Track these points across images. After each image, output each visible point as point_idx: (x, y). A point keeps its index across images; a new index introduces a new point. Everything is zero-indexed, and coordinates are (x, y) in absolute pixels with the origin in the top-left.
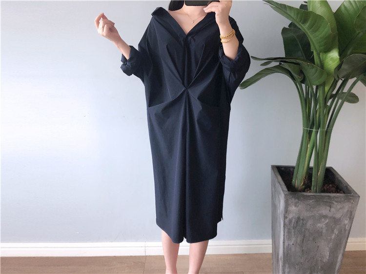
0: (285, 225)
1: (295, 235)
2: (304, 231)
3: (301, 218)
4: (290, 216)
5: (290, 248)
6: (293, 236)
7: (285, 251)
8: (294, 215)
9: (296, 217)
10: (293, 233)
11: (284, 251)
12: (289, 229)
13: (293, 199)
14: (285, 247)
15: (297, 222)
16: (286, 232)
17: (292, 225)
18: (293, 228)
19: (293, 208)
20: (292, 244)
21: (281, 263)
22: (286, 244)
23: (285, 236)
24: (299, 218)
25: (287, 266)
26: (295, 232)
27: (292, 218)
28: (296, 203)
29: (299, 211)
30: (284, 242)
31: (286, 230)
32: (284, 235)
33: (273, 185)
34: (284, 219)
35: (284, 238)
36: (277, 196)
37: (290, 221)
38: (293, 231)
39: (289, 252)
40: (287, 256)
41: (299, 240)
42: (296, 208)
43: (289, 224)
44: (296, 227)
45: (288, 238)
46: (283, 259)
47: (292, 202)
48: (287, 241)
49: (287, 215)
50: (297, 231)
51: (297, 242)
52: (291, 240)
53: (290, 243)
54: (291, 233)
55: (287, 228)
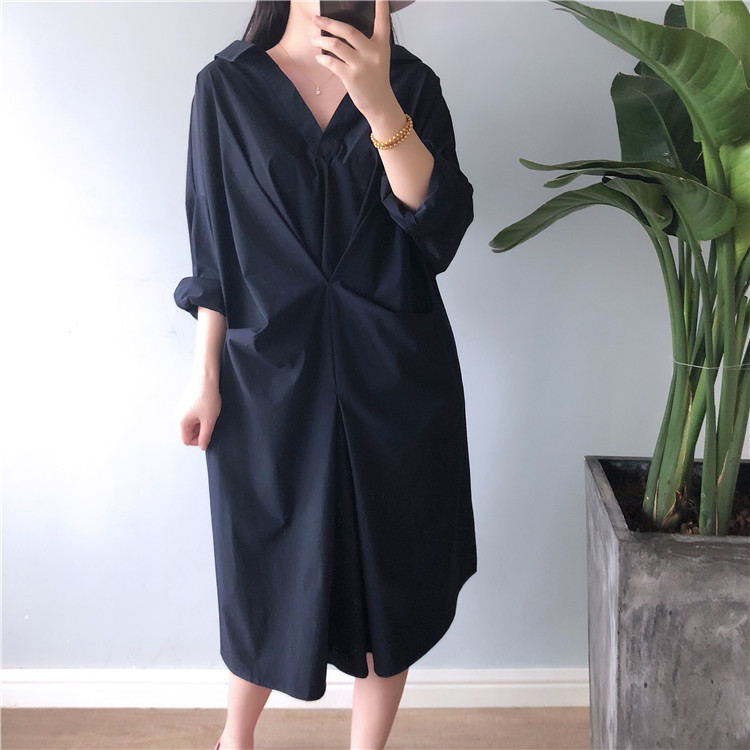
0: (621, 628)
1: (649, 657)
2: (678, 647)
3: (669, 608)
4: (637, 603)
5: (639, 696)
6: (645, 661)
7: (623, 704)
8: (648, 599)
9: (655, 606)
10: (644, 652)
11: (619, 704)
12: (633, 641)
13: (645, 555)
15: (656, 621)
16: (624, 648)
17: (643, 630)
18: (646, 637)
19: (643, 580)
20: (643, 682)
21: (612, 740)
22: (626, 685)
23: (623, 659)
24: (661, 610)
26: (649, 650)
27: (641, 609)
28: (652, 565)
29: (661, 588)
30: (619, 679)
31: (625, 643)
32: (619, 658)
33: (591, 512)
34: (619, 612)
35: (619, 667)
36: (600, 546)
37: (637, 618)
38: (644, 646)
39: (635, 707)
40: (629, 717)
41: (661, 673)
42: (653, 580)
43: (634, 627)
44: (654, 634)
45: (632, 669)
46: (616, 729)
47: (641, 563)
48: (627, 677)
49: (626, 601)
50: (655, 645)
51: (656, 679)
52: (639, 672)
53: (637, 683)
54: (639, 651)
55: (628, 638)
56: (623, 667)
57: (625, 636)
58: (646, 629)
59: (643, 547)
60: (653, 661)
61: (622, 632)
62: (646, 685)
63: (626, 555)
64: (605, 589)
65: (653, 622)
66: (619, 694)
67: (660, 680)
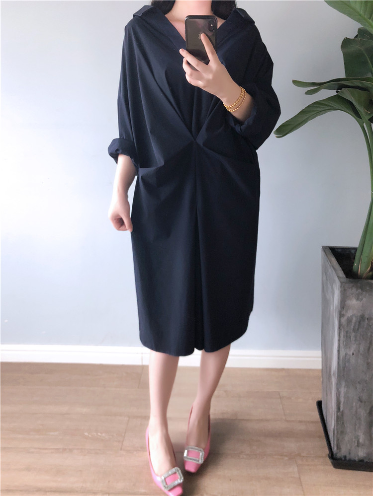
0: (340, 326)
1: (355, 340)
2: (371, 335)
3: (367, 316)
4: (349, 314)
5: (349, 359)
6: (353, 342)
7: (341, 363)
8: (355, 312)
9: (359, 315)
10: (352, 338)
11: (339, 362)
12: (347, 332)
13: (354, 290)
14: (341, 358)
15: (359, 322)
16: (342, 336)
17: (352, 327)
18: (354, 330)
19: (353, 302)
20: (351, 353)
21: (334, 380)
22: (343, 353)
23: (341, 342)
24: (362, 318)
25: (343, 384)
26: (356, 337)
27: (352, 317)
28: (358, 295)
29: (363, 307)
30: (339, 351)
31: (342, 333)
32: (339, 340)
33: (325, 272)
34: (340, 317)
35: (339, 345)
36: (329, 286)
37: (349, 321)
38: (353, 334)
39: (347, 364)
40: (344, 370)
41: (362, 349)
42: (359, 302)
43: (348, 325)
44: (358, 329)
45: (346, 345)
46: (336, 375)
47: (352, 294)
48: (343, 350)
49: (344, 312)
50: (359, 335)
51: (359, 351)
52: (349, 348)
53: (348, 353)
54: (350, 337)
55: (344, 330)
56: (341, 345)
57: (343, 330)
58: (354, 326)
59: (353, 286)
60: (357, 342)
61: (341, 328)
62: (353, 354)
63: (344, 290)
64: (332, 308)
65: (358, 323)
66: (339, 358)
67: (361, 352)
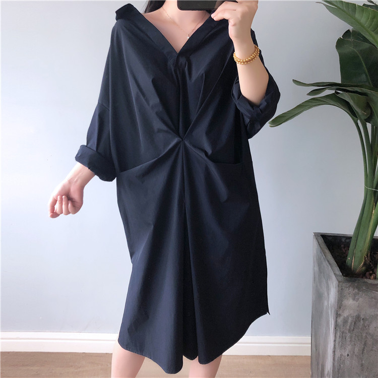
0: (336, 325)
1: (351, 341)
2: (366, 337)
3: (362, 317)
4: (346, 314)
5: (344, 360)
6: (348, 343)
7: (336, 364)
8: (351, 312)
9: (355, 315)
10: (348, 339)
11: (334, 364)
12: (343, 333)
13: (351, 289)
15: (355, 323)
16: (338, 336)
17: (348, 327)
18: (349, 331)
19: (350, 302)
22: (338, 354)
23: (337, 342)
24: (358, 318)
26: (351, 337)
27: (348, 317)
28: (355, 295)
29: (358, 306)
30: (334, 352)
31: (338, 334)
32: (335, 341)
34: (336, 317)
35: (335, 345)
37: (345, 321)
38: (348, 335)
39: (342, 366)
40: (338, 372)
41: (356, 350)
42: (355, 302)
43: (344, 326)
44: (353, 330)
45: (341, 347)
47: (349, 294)
48: (338, 350)
49: (340, 312)
50: (354, 335)
51: (354, 352)
52: (345, 349)
53: (343, 354)
54: (346, 338)
55: (340, 331)
58: (350, 327)
59: (350, 286)
60: (352, 343)
61: (337, 328)
62: (348, 355)
63: (342, 289)
65: (353, 324)
66: (334, 359)
67: (356, 353)
